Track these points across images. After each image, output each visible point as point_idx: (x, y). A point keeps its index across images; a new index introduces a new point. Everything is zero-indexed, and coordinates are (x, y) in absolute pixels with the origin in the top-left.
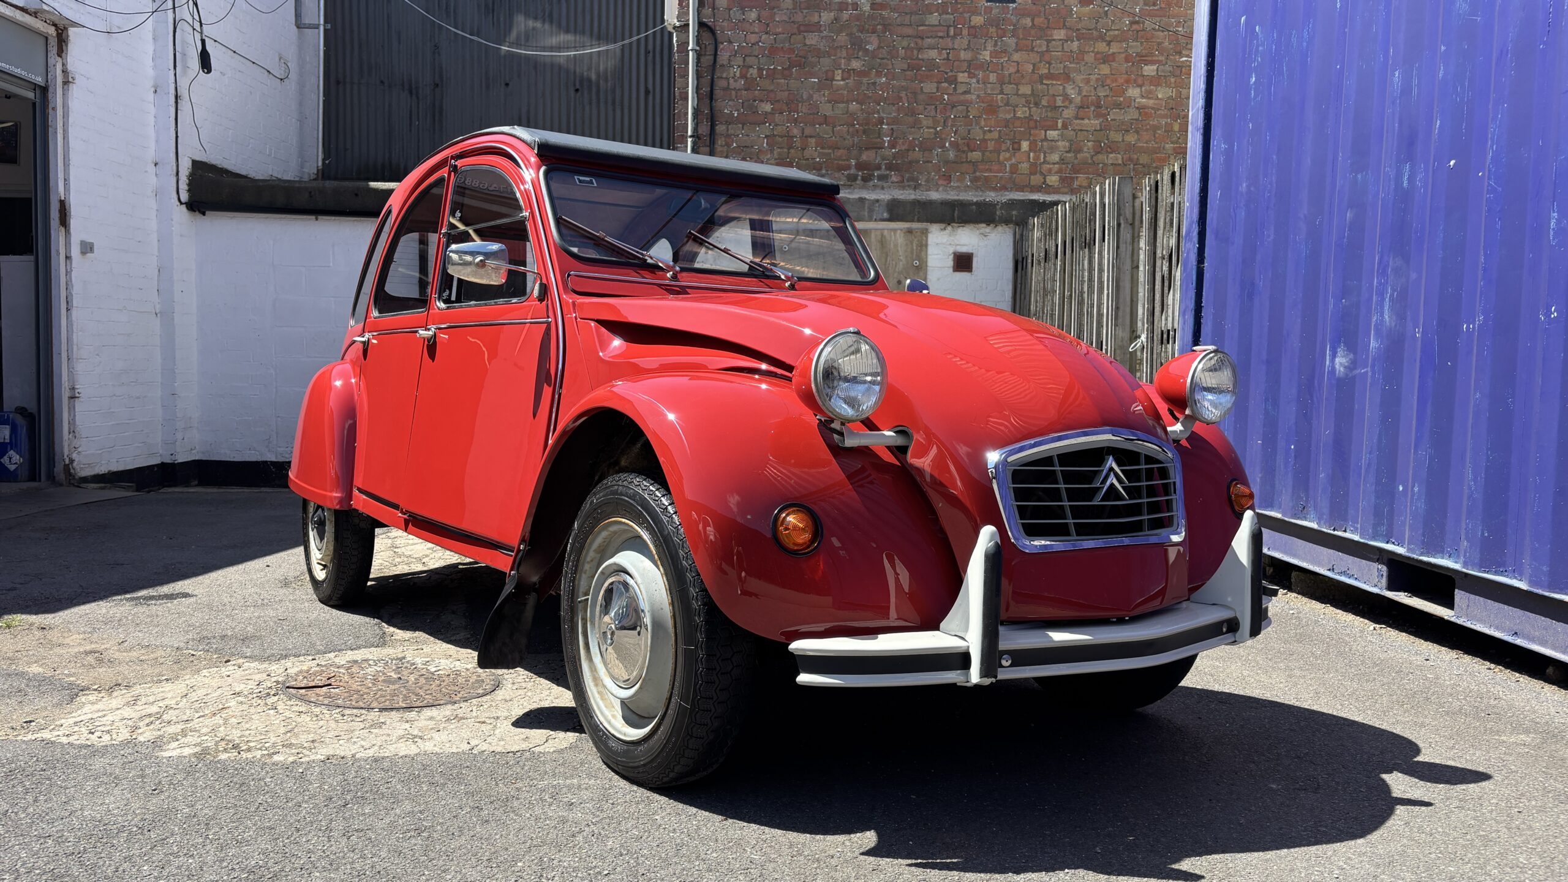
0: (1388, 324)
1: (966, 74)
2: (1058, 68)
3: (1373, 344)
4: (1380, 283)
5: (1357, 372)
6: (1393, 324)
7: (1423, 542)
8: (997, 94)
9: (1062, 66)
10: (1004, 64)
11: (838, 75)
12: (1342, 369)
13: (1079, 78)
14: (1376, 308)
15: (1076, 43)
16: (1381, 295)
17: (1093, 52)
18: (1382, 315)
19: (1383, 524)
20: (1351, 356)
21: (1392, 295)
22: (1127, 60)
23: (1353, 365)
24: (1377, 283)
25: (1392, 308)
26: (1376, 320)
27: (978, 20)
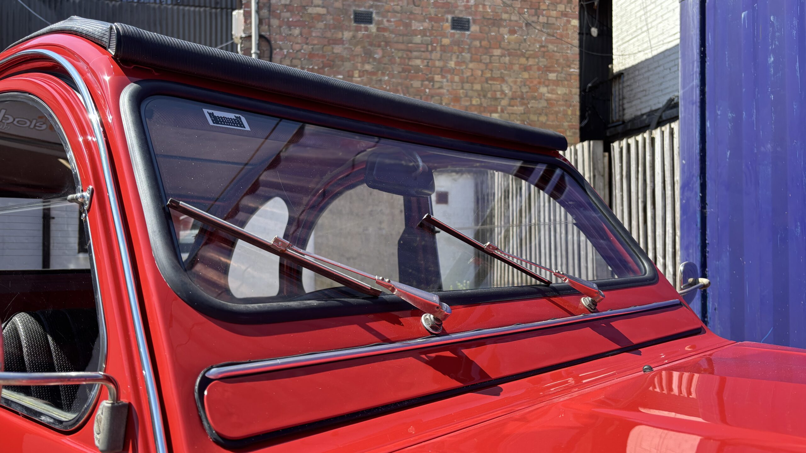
1: (440, 76)
2: (497, 74)
8: (459, 90)
9: (499, 72)
10: (464, 71)
11: (356, 74)
13: (510, 80)
15: (507, 58)
17: (518, 64)
22: (539, 69)
27: (446, 41)
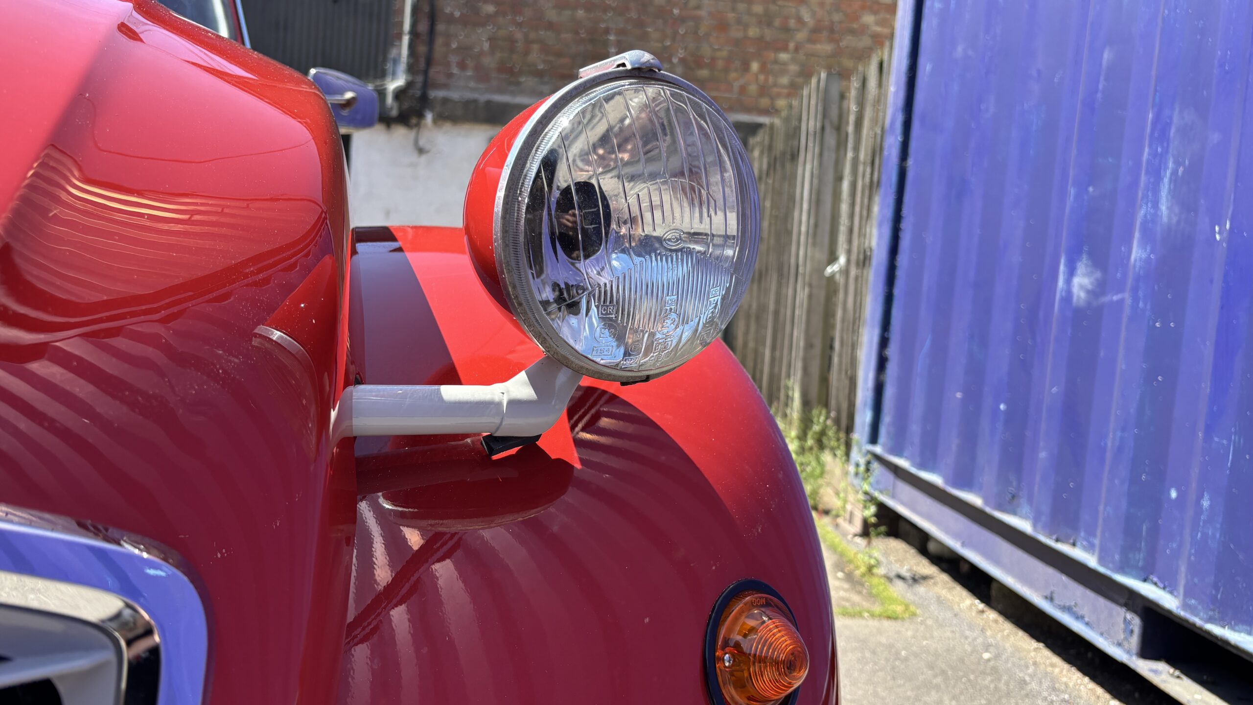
0: (1165, 219)
3: (1137, 253)
4: (1154, 154)
5: (1106, 299)
6: (1175, 220)
7: (1214, 600)
8: (729, 12)
12: (1083, 295)
14: (1145, 196)
16: (1156, 173)
18: (1156, 205)
19: (1139, 550)
20: (1098, 274)
21: (1175, 172)
23: (1100, 289)
24: (1149, 154)
25: (1173, 194)
26: (1145, 216)
